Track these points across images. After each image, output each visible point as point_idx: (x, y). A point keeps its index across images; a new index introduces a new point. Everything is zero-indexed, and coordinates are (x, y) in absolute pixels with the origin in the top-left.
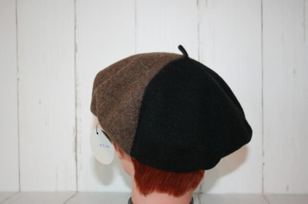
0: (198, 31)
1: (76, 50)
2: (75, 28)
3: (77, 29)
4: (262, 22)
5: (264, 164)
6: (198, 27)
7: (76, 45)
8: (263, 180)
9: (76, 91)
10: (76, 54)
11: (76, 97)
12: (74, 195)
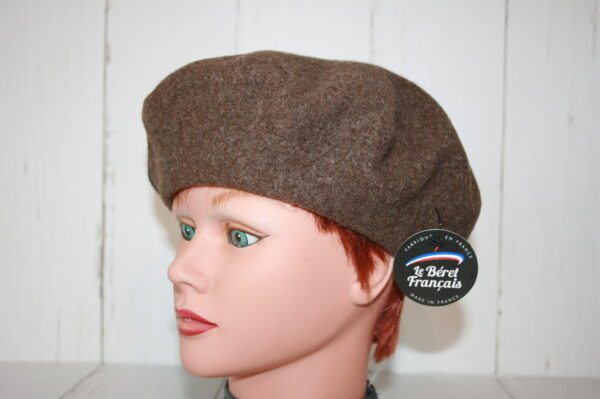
0: (372, 26)
1: (107, 58)
2: (107, 10)
5: (500, 313)
6: (371, 16)
7: (107, 46)
8: (497, 345)
9: (105, 148)
10: (108, 66)
11: (105, 159)
12: (96, 371)
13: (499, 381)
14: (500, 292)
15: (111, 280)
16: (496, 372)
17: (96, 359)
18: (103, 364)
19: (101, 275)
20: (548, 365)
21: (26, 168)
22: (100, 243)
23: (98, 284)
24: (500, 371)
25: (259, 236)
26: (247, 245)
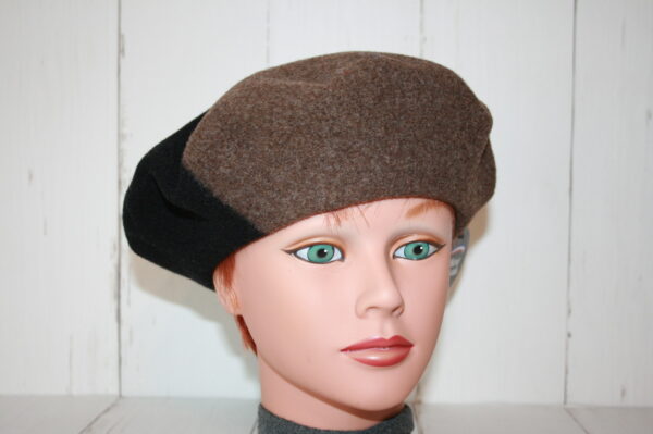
1: (121, 51)
5: (569, 335)
7: (120, 37)
8: (567, 372)
9: (120, 152)
10: (122, 60)
11: (120, 165)
12: (114, 405)
13: (570, 412)
14: (570, 312)
15: (129, 303)
16: (565, 402)
17: (114, 391)
18: (120, 396)
19: (118, 297)
20: (623, 393)
21: (31, 177)
22: (115, 261)
23: (114, 306)
24: (569, 400)
25: (439, 246)
26: (426, 257)
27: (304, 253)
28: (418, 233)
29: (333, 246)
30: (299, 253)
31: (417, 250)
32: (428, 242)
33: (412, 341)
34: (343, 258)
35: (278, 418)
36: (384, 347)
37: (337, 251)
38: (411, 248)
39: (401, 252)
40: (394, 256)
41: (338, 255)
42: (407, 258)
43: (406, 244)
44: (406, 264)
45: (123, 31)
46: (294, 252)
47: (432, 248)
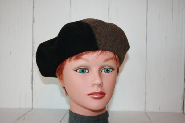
0: (109, 12)
1: (33, 22)
2: (33, 8)
3: (34, 8)
4: (147, 7)
5: (146, 94)
6: (109, 9)
7: (33, 18)
9: (33, 47)
10: (34, 24)
11: (33, 50)
12: (31, 110)
13: (146, 113)
14: (146, 88)
15: (35, 85)
16: (145, 111)
18: (32, 108)
19: (32, 83)
20: (160, 108)
21: (11, 53)
22: (31, 74)
23: (31, 86)
24: (146, 110)
25: (113, 69)
26: (110, 72)
27: (78, 71)
28: (108, 66)
29: (86, 69)
30: (77, 71)
31: (107, 70)
32: (110, 68)
33: (105, 93)
34: (88, 72)
35: (73, 113)
36: (98, 94)
37: (87, 70)
38: (106, 70)
39: (103, 71)
40: (102, 72)
41: (87, 71)
42: (105, 72)
43: (105, 69)
44: (104, 74)
45: (34, 16)
46: (76, 70)
47: (111, 70)
